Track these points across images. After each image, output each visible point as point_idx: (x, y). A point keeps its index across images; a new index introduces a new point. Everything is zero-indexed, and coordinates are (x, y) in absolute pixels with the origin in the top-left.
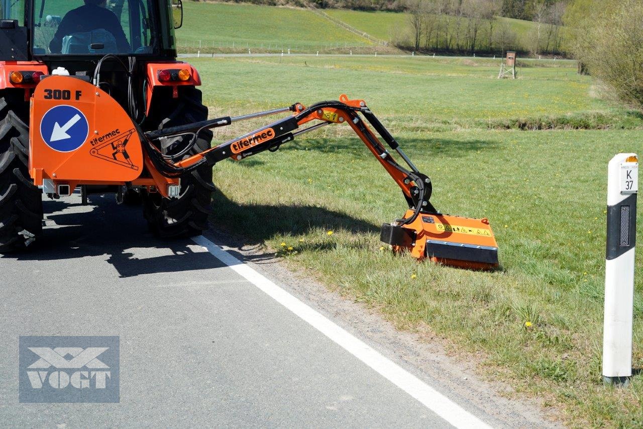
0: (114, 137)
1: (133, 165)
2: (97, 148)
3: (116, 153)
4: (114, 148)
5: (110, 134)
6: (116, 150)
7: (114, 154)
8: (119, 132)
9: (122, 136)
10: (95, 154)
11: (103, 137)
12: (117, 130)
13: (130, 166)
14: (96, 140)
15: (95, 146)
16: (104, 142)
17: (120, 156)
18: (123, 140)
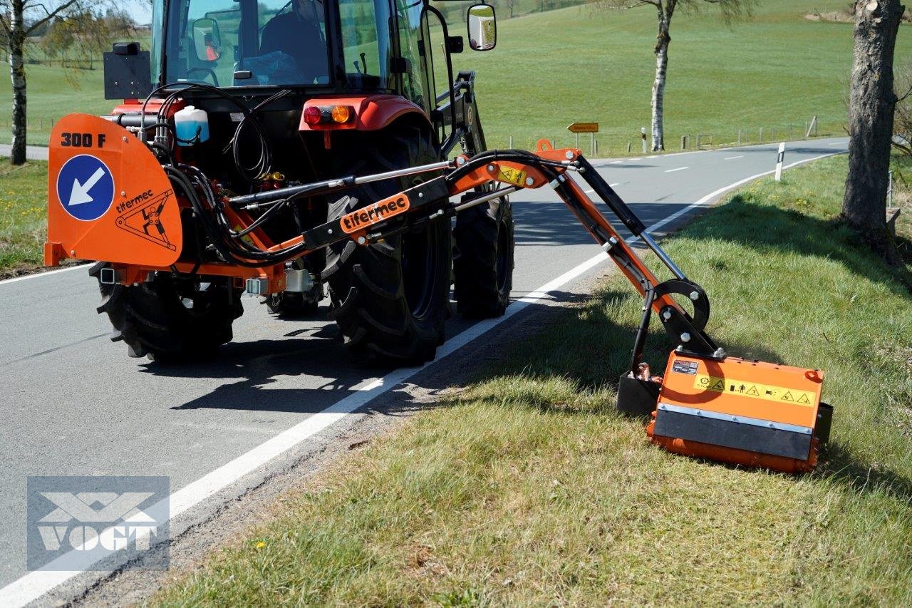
0: (146, 201)
1: (169, 244)
2: (124, 217)
3: (148, 224)
4: (146, 218)
5: (140, 196)
6: (147, 221)
7: (145, 226)
8: (152, 195)
9: (156, 200)
10: (122, 226)
11: (132, 201)
12: (150, 191)
13: (166, 244)
14: (123, 205)
15: (123, 213)
16: (133, 207)
17: (153, 229)
18: (157, 206)
